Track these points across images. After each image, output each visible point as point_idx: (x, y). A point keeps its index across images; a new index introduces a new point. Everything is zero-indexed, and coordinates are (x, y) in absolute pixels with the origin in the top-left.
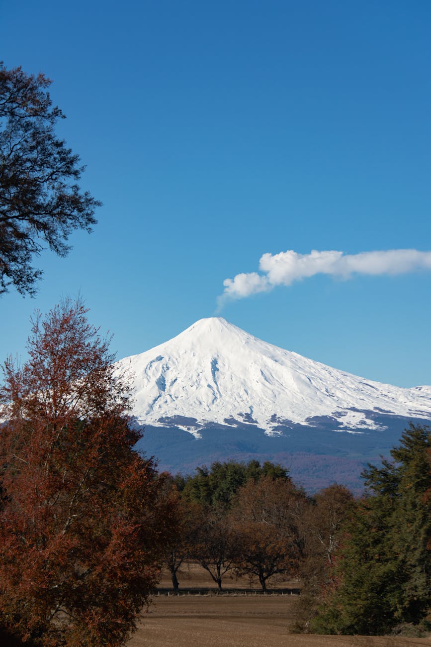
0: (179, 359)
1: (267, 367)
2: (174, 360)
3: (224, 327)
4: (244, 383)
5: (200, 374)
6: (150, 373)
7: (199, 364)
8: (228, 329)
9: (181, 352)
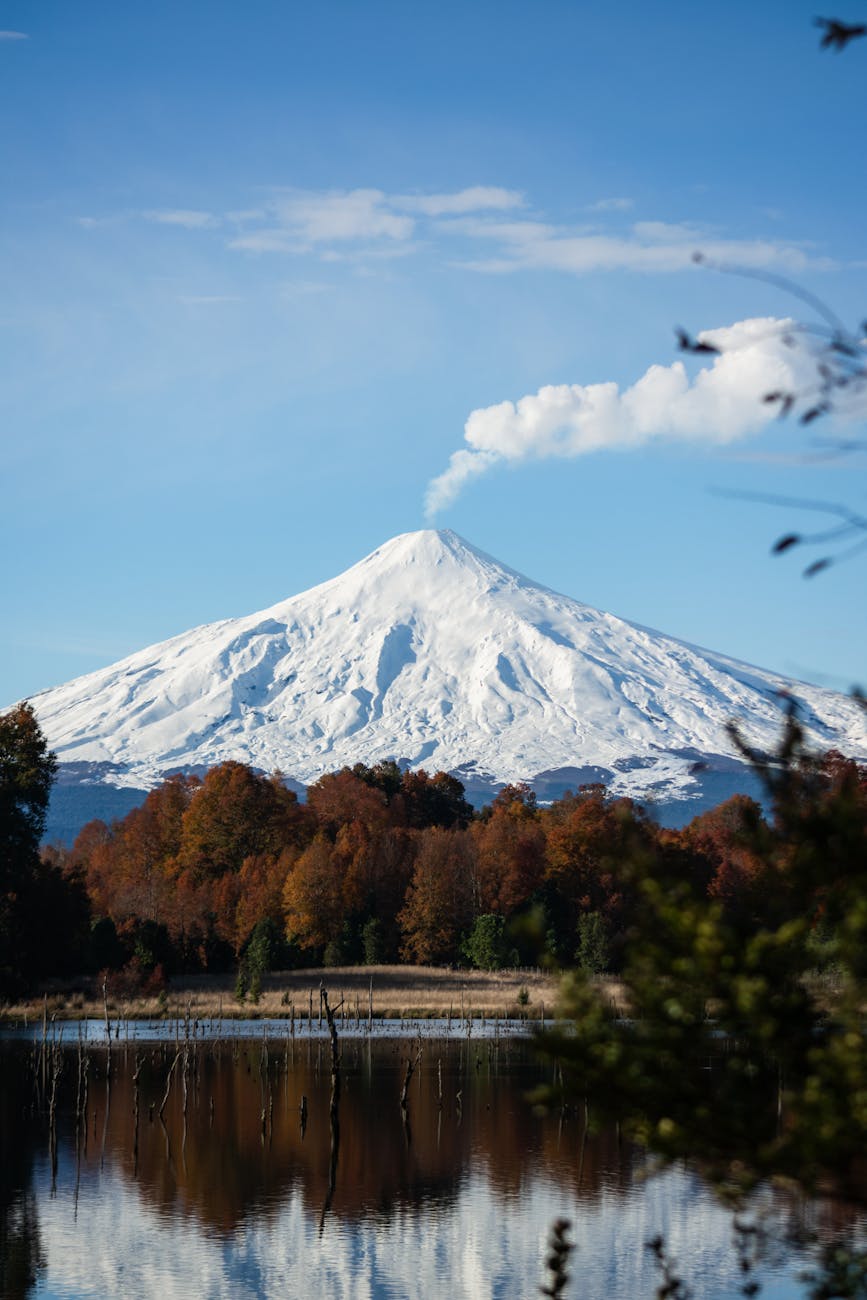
0: (317, 628)
1: (519, 649)
2: (306, 630)
3: (449, 553)
4: (450, 688)
5: (353, 663)
6: (234, 660)
7: (361, 640)
8: (457, 557)
9: (327, 612)
